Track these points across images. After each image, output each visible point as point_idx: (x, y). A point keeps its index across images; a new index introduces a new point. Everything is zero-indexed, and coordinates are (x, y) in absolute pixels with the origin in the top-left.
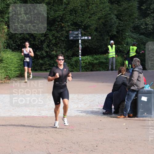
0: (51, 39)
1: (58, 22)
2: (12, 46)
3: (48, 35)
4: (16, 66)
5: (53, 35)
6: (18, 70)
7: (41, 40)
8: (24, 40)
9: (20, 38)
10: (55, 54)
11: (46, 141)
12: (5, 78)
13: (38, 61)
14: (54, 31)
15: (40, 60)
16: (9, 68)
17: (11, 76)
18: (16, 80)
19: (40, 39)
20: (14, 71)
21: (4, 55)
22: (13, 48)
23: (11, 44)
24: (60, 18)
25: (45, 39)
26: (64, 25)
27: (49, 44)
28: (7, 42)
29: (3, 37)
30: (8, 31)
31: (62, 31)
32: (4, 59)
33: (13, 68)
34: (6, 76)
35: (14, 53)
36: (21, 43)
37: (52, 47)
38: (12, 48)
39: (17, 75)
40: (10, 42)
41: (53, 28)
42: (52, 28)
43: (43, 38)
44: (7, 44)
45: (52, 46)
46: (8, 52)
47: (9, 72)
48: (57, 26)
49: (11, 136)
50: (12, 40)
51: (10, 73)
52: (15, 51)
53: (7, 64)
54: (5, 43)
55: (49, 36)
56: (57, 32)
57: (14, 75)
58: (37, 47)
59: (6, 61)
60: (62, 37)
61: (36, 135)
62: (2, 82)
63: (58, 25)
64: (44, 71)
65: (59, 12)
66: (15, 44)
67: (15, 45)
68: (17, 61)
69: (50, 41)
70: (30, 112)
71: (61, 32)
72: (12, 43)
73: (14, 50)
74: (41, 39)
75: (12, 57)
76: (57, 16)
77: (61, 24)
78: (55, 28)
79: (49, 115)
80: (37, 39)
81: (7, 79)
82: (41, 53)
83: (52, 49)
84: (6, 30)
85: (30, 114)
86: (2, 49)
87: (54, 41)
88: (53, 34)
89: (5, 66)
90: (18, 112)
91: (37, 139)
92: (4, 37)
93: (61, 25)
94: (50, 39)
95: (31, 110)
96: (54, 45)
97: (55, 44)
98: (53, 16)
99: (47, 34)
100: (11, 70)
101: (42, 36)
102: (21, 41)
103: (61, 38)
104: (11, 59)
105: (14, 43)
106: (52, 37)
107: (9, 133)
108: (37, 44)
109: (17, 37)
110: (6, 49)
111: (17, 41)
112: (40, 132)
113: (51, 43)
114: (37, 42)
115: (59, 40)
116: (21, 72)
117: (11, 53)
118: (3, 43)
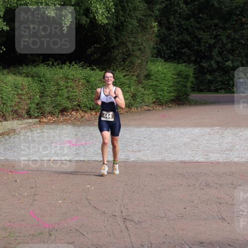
0: (225, 42)
1: (237, 16)
2: (165, 54)
4: (171, 84)
5: (228, 37)
6: (174, 90)
7: (210, 44)
8: (183, 45)
9: (176, 42)
10: (231, 65)
11: (218, 200)
12: (154, 103)
13: (205, 77)
14: (230, 30)
15: (207, 75)
16: (159, 88)
17: (163, 99)
18: (170, 105)
19: (207, 42)
20: (168, 91)
21: (153, 67)
22: (166, 56)
23: (163, 50)
24: (240, 9)
25: (215, 42)
26: (245, 21)
27: (221, 51)
28: (158, 48)
29: (151, 40)
30: (158, 30)
31: (242, 30)
32: (152, 73)
33: (166, 88)
34: (155, 100)
35: (168, 65)
36: (178, 49)
37: (227, 54)
38: (164, 56)
39: (172, 98)
40: (162, 48)
41: (227, 25)
42: (226, 25)
43: (213, 41)
44: (157, 51)
45: (225, 53)
46: (158, 63)
47: (160, 93)
48: (234, 23)
49: (163, 190)
50: (165, 45)
51: (161, 95)
52: (170, 62)
53: (157, 81)
54: (154, 48)
55: (221, 37)
56: (235, 31)
57: (167, 98)
58: (202, 54)
59: (156, 77)
60: (242, 39)
61: (202, 190)
62: (149, 108)
63: (236, 21)
64: (213, 91)
66: (170, 50)
67: (169, 52)
68: (172, 76)
69: (224, 45)
70: (192, 155)
71: (241, 32)
72: (165, 48)
73: (167, 60)
74: (210, 42)
75: (165, 71)
76: (235, 6)
77: (241, 19)
78: (232, 24)
79: (221, 160)
80: (204, 42)
81: (157, 103)
82: (208, 63)
83: (226, 57)
84: (156, 29)
85: (192, 159)
86: (150, 58)
87: (229, 46)
88: (228, 34)
89: (154, 83)
91: (204, 195)
92: (153, 39)
93: (240, 21)
94: (223, 43)
95: (194, 152)
96: (229, 52)
97: (230, 50)
98: (229, 7)
99: (220, 35)
100: (163, 90)
101: (211, 38)
102: (179, 46)
103: (241, 41)
104: (162, 73)
105: (168, 49)
106: (227, 39)
107: (160, 187)
108: (203, 50)
109: (172, 39)
110: (155, 59)
111: (172, 45)
112: (208, 185)
113: (224, 49)
114: (203, 48)
115: (238, 44)
116: (178, 94)
117: (162, 64)
118: (151, 49)
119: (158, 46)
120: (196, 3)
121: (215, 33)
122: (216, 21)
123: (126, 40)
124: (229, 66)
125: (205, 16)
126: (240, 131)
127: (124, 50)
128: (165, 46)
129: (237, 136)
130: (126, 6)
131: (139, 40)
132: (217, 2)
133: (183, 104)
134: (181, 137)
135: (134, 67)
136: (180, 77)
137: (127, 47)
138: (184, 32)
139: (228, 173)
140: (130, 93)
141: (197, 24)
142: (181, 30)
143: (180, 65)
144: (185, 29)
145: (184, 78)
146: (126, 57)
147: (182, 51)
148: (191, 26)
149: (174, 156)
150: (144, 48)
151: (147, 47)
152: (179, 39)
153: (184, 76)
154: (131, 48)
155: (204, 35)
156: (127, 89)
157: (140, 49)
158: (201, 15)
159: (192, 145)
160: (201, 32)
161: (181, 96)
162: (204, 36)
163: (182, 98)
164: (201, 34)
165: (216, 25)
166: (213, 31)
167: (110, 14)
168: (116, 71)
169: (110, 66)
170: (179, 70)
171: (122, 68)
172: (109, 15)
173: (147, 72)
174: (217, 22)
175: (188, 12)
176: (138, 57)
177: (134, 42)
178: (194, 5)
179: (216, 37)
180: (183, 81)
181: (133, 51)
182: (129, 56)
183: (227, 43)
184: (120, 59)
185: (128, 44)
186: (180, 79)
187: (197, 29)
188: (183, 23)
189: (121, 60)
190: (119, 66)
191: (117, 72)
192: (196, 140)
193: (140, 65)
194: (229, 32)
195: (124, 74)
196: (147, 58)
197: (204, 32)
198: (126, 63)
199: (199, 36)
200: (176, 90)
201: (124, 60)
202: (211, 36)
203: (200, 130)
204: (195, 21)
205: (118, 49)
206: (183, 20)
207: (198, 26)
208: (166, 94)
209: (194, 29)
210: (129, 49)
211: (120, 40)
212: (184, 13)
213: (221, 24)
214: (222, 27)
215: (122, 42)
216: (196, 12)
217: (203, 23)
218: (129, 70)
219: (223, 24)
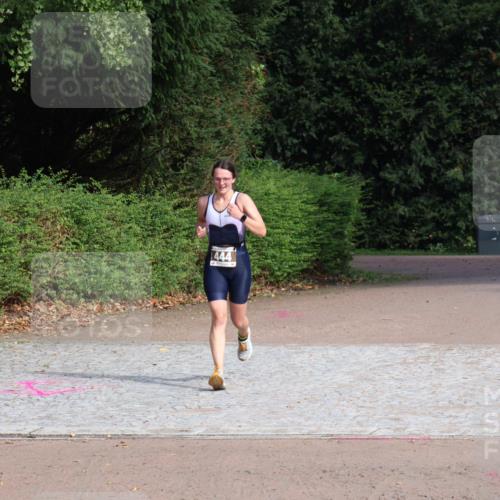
0: (446, 115)
1: (477, 45)
2: (284, 148)
3: (434, 99)
4: (301, 227)
5: (454, 101)
6: (308, 244)
7: (404, 122)
8: (332, 123)
9: (316, 115)
10: (461, 177)
12: (255, 278)
13: (391, 208)
14: (458, 84)
15: (396, 205)
17: (279, 269)
18: (299, 285)
19: (398, 115)
20: (293, 247)
21: (252, 184)
22: (288, 154)
23: (280, 138)
24: (485, 29)
25: (418, 116)
27: (435, 139)
28: (266, 130)
29: (249, 109)
30: (267, 85)
31: (490, 84)
33: (288, 239)
35: (293, 176)
36: (320, 134)
37: (450, 149)
38: (283, 153)
39: (305, 266)
40: (276, 131)
41: (451, 72)
42: (447, 71)
43: (411, 114)
44: (265, 139)
45: (446, 144)
46: (266, 173)
47: (271, 252)
48: (469, 64)
50: (285, 123)
51: (274, 257)
52: (297, 168)
54: (256, 132)
55: (434, 103)
56: (472, 87)
57: (291, 267)
58: (385, 149)
60: (490, 108)
63: (475, 59)
65: (480, 6)
66: (298, 139)
67: (295, 141)
68: (304, 206)
69: (442, 123)
70: (359, 419)
71: (489, 88)
72: (285, 132)
73: (291, 162)
74: (404, 115)
75: (285, 192)
76: (471, 20)
77: (487, 55)
78: (463, 69)
79: (435, 433)
80: (388, 115)
81: (263, 281)
82: (401, 173)
83: (447, 157)
84: (261, 82)
85: (358, 428)
86: (245, 158)
87: (456, 126)
88: (454, 94)
90: (308, 419)
92: (252, 108)
93: (485, 59)
94: (439, 119)
95: (363, 411)
96: (456, 142)
97: (459, 136)
98: (454, 22)
99: (430, 97)
100: (280, 245)
101: (407, 106)
102: (322, 126)
103: (487, 112)
104: (278, 199)
105: (292, 135)
106: (449, 107)
108: (387, 138)
109: (303, 107)
110: (260, 160)
111: (304, 125)
113: (442, 135)
114: (387, 130)
115: (479, 122)
116: (320, 255)
117: (278, 174)
118: (247, 134)
119: (267, 126)
120: (367, 11)
121: (417, 91)
122: (421, 60)
123: (181, 109)
124: (455, 180)
125: (392, 47)
126: (487, 355)
127: (176, 138)
128: (285, 127)
129: (477, 369)
130: (182, 19)
131: (217, 111)
132: (423, 9)
133: (333, 283)
134: (329, 370)
135: (202, 183)
136: (325, 208)
137: (183, 128)
138: (336, 88)
139: (454, 469)
140: (192, 254)
141: (369, 68)
142: (329, 83)
143: (325, 178)
144: (337, 82)
145: (336, 213)
146: (182, 155)
147: (331, 139)
148: (354, 73)
149: (310, 422)
150: (230, 131)
151: (236, 129)
152: (322, 108)
153: (336, 207)
154: (193, 130)
155: (389, 97)
156: (185, 241)
157: (218, 135)
158: (380, 44)
159: (358, 394)
160: (381, 89)
161: (326, 261)
162: (388, 100)
163: (332, 264)
164: (381, 95)
165: (421, 71)
166: (412, 87)
168: (154, 194)
169: (138, 181)
170: (322, 190)
171: (169, 185)
174: (424, 62)
175: (346, 37)
177: (202, 116)
178: (363, 17)
179: (420, 102)
180: (333, 221)
181: (200, 139)
182: (188, 152)
183: (449, 120)
184: (164, 161)
185: (186, 121)
186: (325, 215)
187: (371, 80)
188: (332, 64)
189: (168, 164)
190: (161, 179)
191: (157, 196)
192: (367, 380)
194: (455, 88)
195: (175, 201)
196: (238, 159)
197: (389, 88)
198: (182, 172)
199: (377, 100)
200: (313, 243)
201: (176, 165)
202: (406, 99)
203: (378, 353)
204: (366, 59)
205: (160, 135)
206: (332, 57)
207: (372, 72)
208: (289, 255)
209: (362, 80)
210: (188, 134)
211: (165, 111)
212: (336, 39)
213: (435, 68)
214: (436, 75)
215: (171, 116)
216: (367, 35)
217: (386, 64)
218: (189, 190)
219: (439, 68)
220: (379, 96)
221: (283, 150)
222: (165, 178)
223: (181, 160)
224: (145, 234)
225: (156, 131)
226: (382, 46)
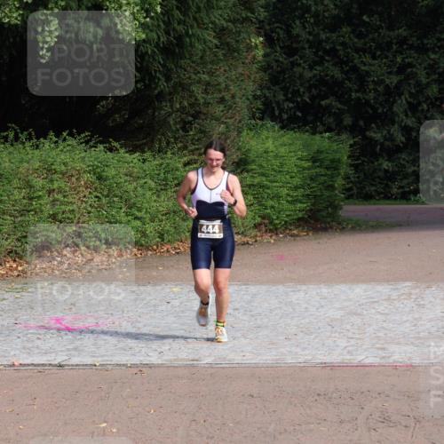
0: (424, 81)
2: (281, 111)
3: (414, 66)
4: (297, 181)
5: (432, 68)
6: (303, 196)
7: (387, 87)
8: (323, 89)
9: (308, 81)
12: (257, 226)
13: (376, 164)
14: (435, 53)
15: (381, 160)
16: (268, 191)
17: (278, 218)
18: (295, 232)
19: (382, 81)
20: (289, 199)
21: (253, 143)
22: (285, 116)
23: (278, 103)
25: (400, 82)
27: (415, 102)
28: (265, 96)
29: (249, 77)
30: (265, 56)
32: (252, 155)
33: (285, 191)
34: (258, 220)
35: (289, 136)
36: (313, 98)
37: (428, 110)
38: (280, 116)
39: (300, 215)
40: (274, 96)
41: (429, 42)
42: (426, 41)
43: (393, 80)
44: (264, 104)
45: (425, 106)
46: (265, 133)
47: (270, 203)
49: (280, 433)
50: (282, 89)
51: (273, 207)
52: (293, 129)
53: (263, 175)
54: (256, 97)
55: (414, 70)
57: (287, 216)
58: (371, 112)
59: (261, 166)
61: (373, 433)
62: (246, 240)
64: (396, 199)
66: (293, 103)
67: (291, 105)
68: (299, 163)
69: (421, 88)
70: (350, 348)
72: (282, 97)
73: (288, 124)
74: (388, 81)
75: (282, 150)
78: (439, 40)
79: (417, 361)
80: (373, 81)
81: (263, 229)
82: (385, 132)
84: (260, 53)
85: (348, 357)
86: (246, 121)
87: (433, 90)
88: (431, 62)
89: (256, 181)
90: (304, 349)
92: (252, 76)
94: (418, 84)
95: (353, 342)
96: (433, 105)
97: (436, 99)
99: (410, 65)
100: (277, 197)
101: (390, 73)
102: (314, 92)
104: (276, 156)
105: (287, 100)
106: (427, 73)
107: (273, 426)
108: (372, 101)
109: (297, 75)
110: (260, 122)
111: (298, 90)
112: (385, 420)
113: (421, 98)
114: (372, 95)
116: (313, 205)
117: (276, 135)
118: (248, 99)
119: (266, 92)
121: (399, 60)
122: (402, 32)
123: (190, 78)
125: (376, 20)
127: (186, 103)
128: (281, 93)
131: (221, 80)
133: (325, 230)
134: (322, 306)
136: (317, 164)
137: (192, 94)
138: (327, 58)
141: (356, 40)
142: (320, 53)
143: (317, 137)
144: (327, 52)
145: (327, 168)
146: (190, 119)
147: (323, 103)
148: (343, 44)
149: (307, 352)
150: (233, 97)
151: (238, 95)
152: (315, 76)
153: (328, 163)
154: (201, 97)
155: (373, 65)
157: (222, 100)
158: (365, 18)
159: (348, 327)
160: (367, 59)
161: (319, 211)
162: (373, 68)
163: (324, 214)
164: (366, 64)
165: (402, 42)
166: (395, 56)
167: (152, 18)
168: (166, 153)
169: (152, 142)
170: (316, 148)
171: (179, 145)
172: (148, 19)
173: (239, 153)
174: (405, 34)
175: (336, 12)
176: (217, 119)
177: (208, 84)
179: (401, 69)
180: (325, 175)
181: (207, 104)
182: (196, 116)
183: (428, 84)
184: (176, 123)
185: (194, 88)
186: (318, 170)
187: (357, 50)
188: (323, 36)
189: (178, 126)
190: (172, 140)
191: (169, 154)
192: (356, 314)
193: (223, 137)
194: (433, 56)
195: (185, 159)
196: (240, 122)
197: (374, 58)
198: (191, 133)
199: (363, 68)
200: (308, 195)
201: (185, 127)
202: (389, 66)
203: (365, 291)
204: (353, 32)
205: (171, 101)
206: (323, 30)
207: (359, 43)
208: (286, 206)
209: (349, 50)
210: (196, 99)
211: (175, 79)
212: (326, 14)
213: (414, 39)
214: (416, 45)
215: (181, 84)
216: (354, 11)
217: (371, 36)
218: (198, 149)
219: (418, 39)
220: (365, 65)
221: (280, 114)
222: (176, 139)
223: (190, 123)
224: (159, 188)
225: (168, 97)
226: (367, 20)
